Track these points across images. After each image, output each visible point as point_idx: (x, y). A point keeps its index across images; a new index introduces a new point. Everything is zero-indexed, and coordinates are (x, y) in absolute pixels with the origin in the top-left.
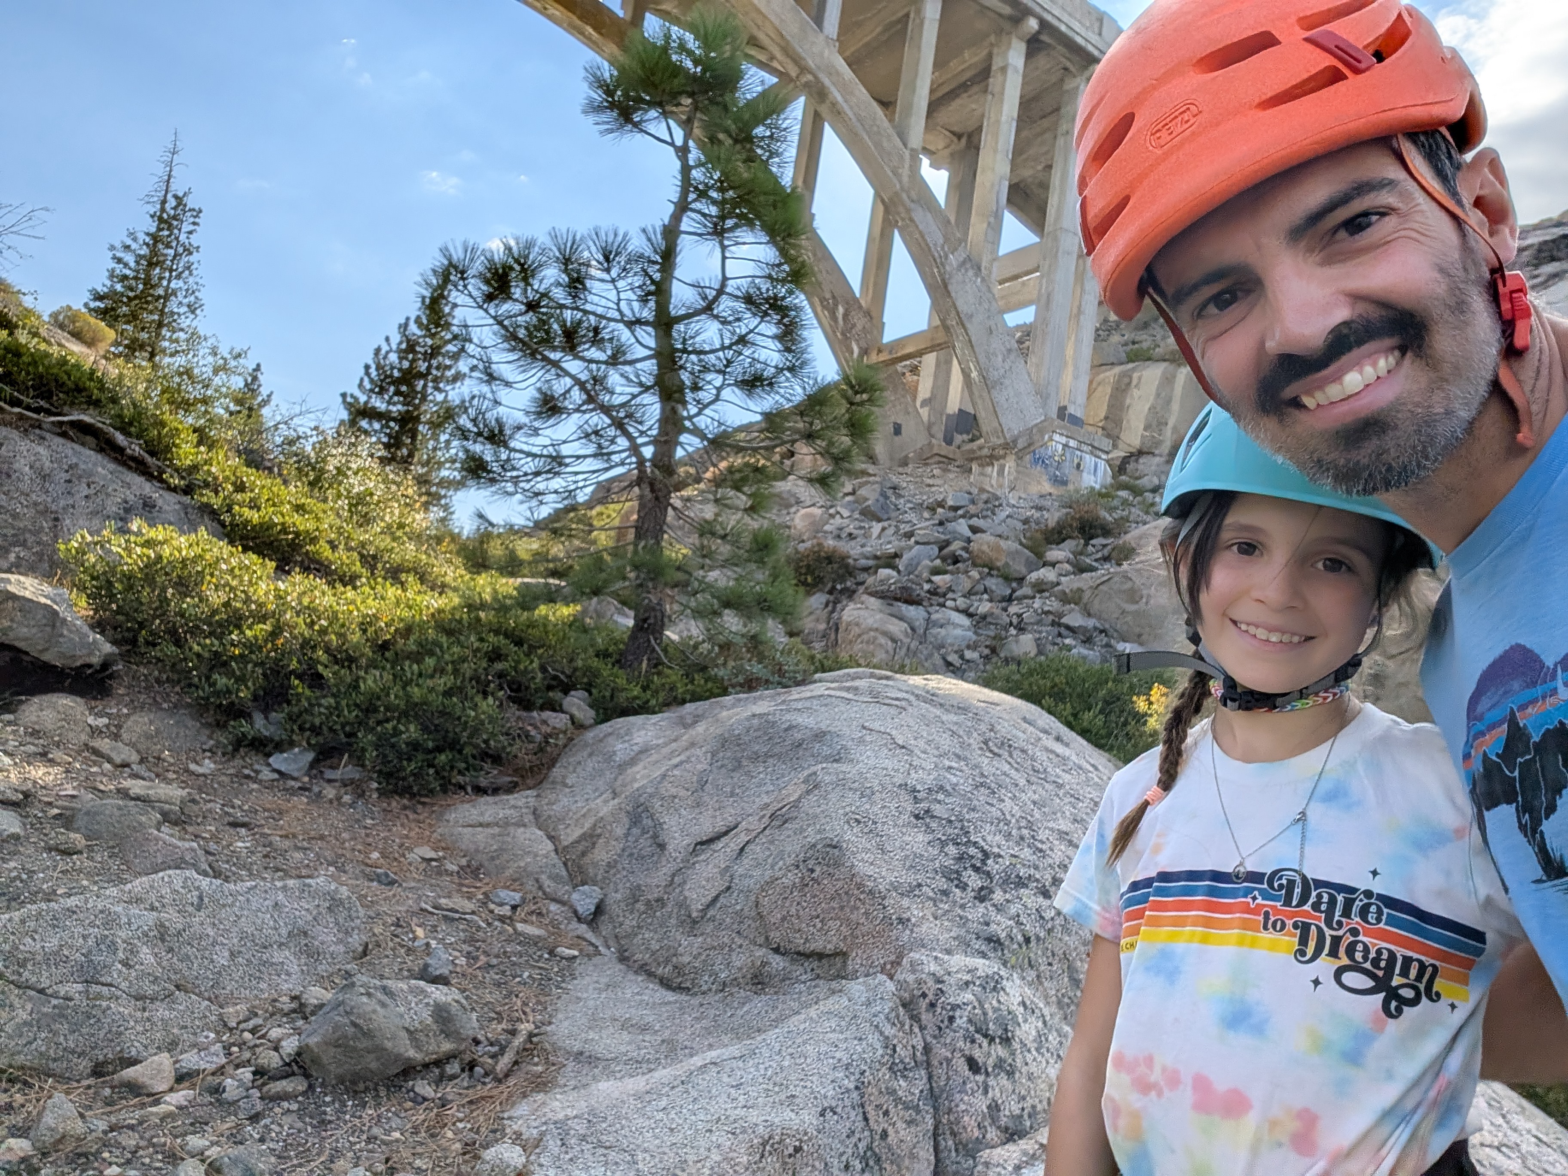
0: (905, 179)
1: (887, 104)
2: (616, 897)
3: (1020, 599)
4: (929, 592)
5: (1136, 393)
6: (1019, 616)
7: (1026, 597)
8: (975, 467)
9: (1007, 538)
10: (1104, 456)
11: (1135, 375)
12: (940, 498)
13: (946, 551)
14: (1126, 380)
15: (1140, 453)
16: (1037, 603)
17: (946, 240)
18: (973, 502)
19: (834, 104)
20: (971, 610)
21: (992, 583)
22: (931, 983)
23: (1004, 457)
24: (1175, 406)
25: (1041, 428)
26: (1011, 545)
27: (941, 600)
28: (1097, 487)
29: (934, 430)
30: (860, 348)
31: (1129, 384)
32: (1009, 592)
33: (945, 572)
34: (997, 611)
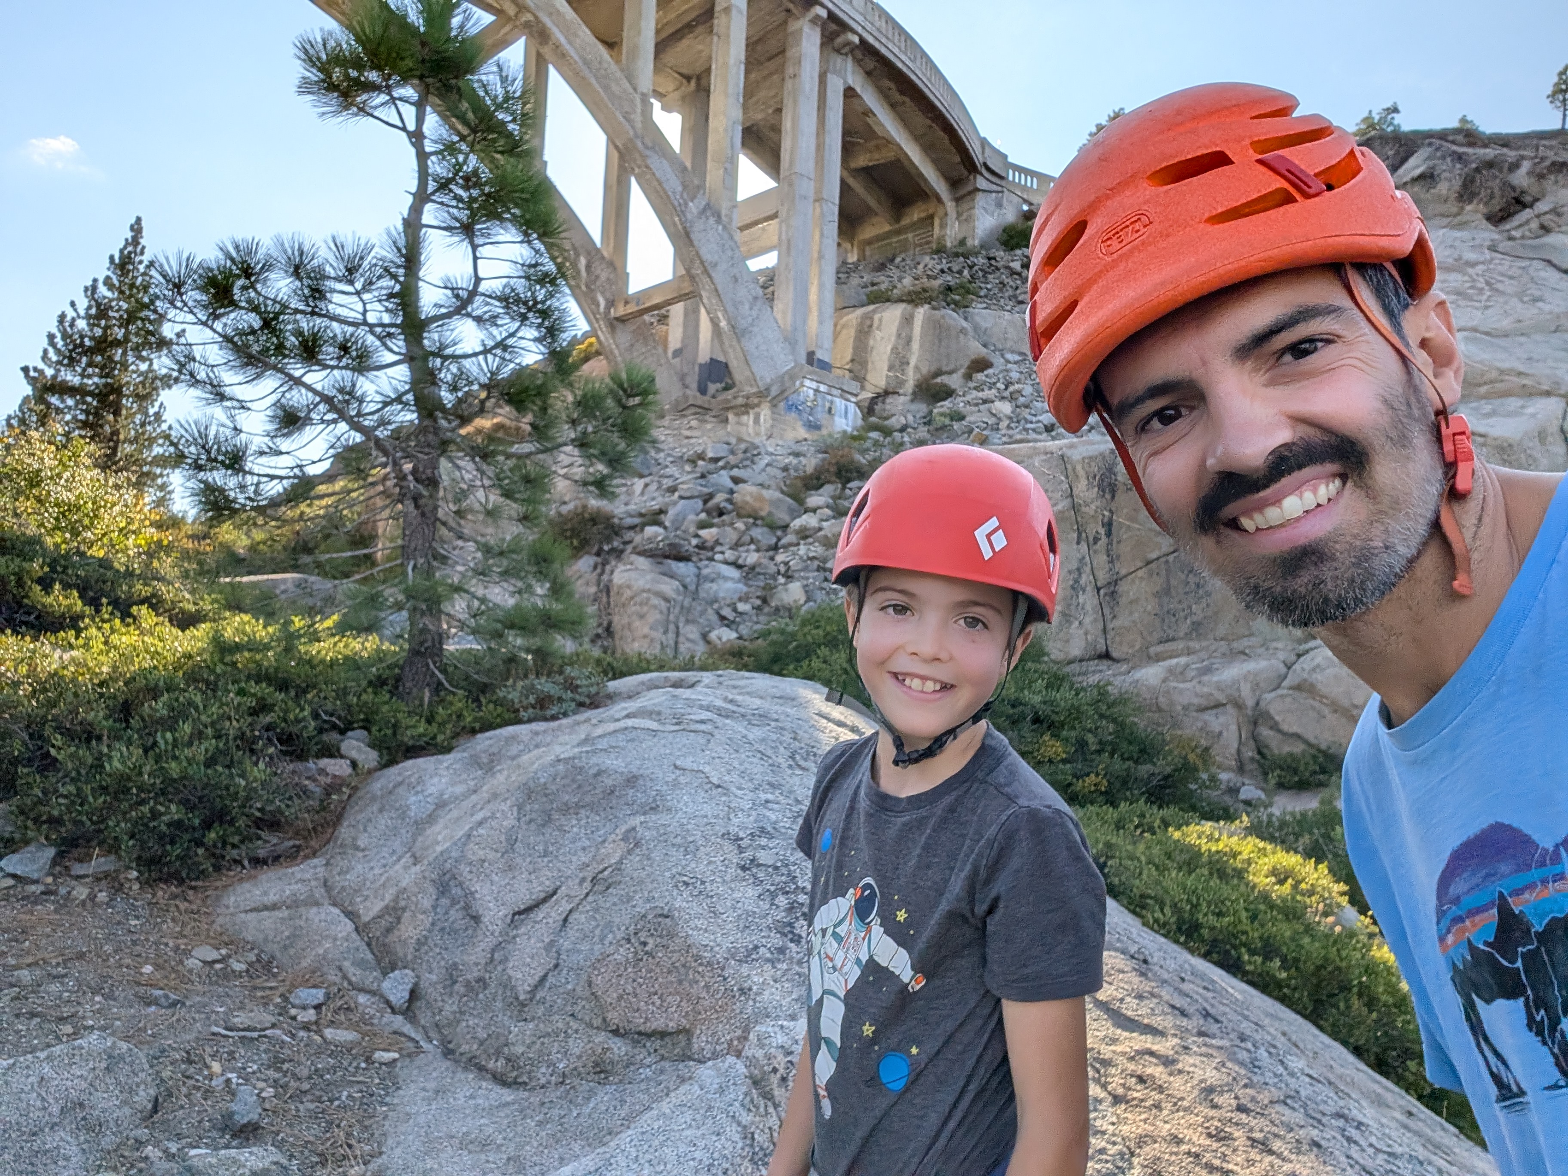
0: (639, 125)
1: (611, 45)
2: (431, 978)
3: (786, 547)
4: (697, 546)
5: (878, 334)
6: (786, 564)
7: (791, 545)
8: (731, 416)
9: (768, 487)
10: (853, 399)
11: (877, 317)
12: (699, 450)
13: (711, 504)
14: (868, 322)
15: (887, 393)
16: (802, 550)
17: (685, 187)
18: (732, 452)
19: (557, 46)
20: (740, 562)
21: (757, 533)
22: (780, 1057)
23: (758, 405)
24: (915, 345)
25: (792, 376)
26: (772, 494)
27: (710, 554)
28: (849, 429)
29: (688, 380)
30: (607, 300)
31: (871, 326)
32: (774, 540)
33: (710, 526)
34: (765, 561)
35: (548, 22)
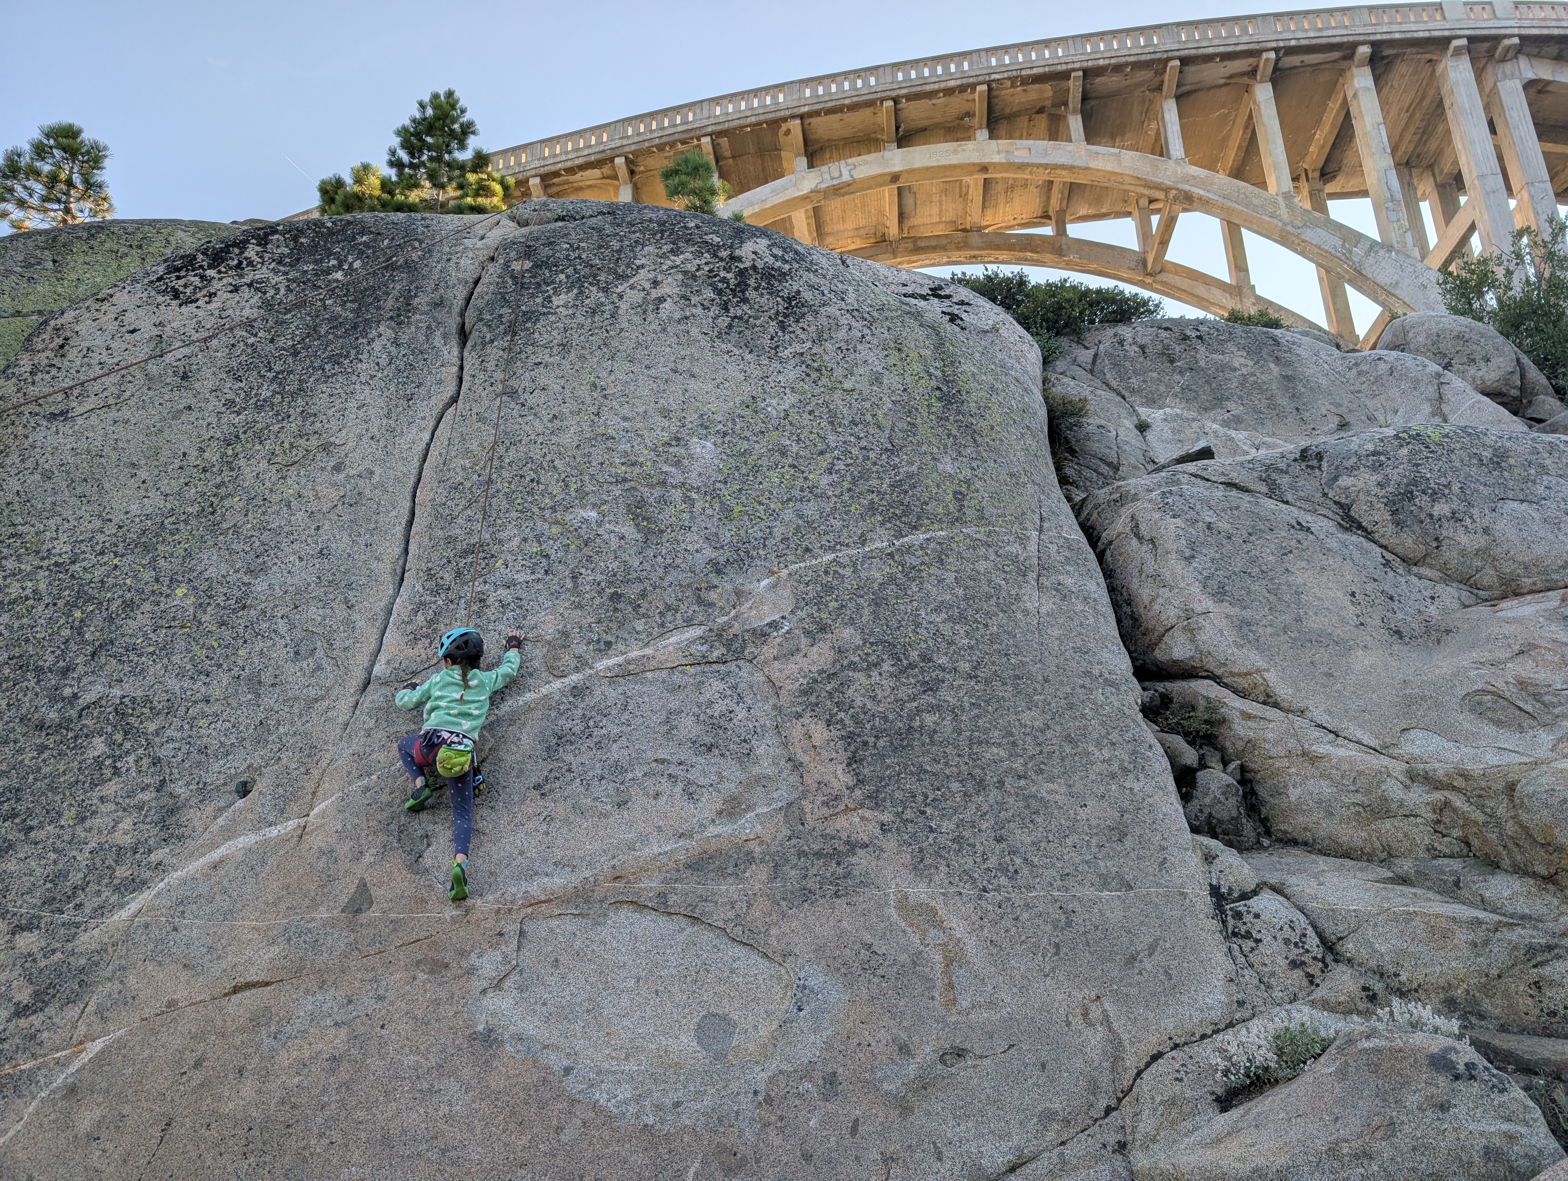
0: (1285, 216)
17: (1344, 239)
35: (1187, 187)
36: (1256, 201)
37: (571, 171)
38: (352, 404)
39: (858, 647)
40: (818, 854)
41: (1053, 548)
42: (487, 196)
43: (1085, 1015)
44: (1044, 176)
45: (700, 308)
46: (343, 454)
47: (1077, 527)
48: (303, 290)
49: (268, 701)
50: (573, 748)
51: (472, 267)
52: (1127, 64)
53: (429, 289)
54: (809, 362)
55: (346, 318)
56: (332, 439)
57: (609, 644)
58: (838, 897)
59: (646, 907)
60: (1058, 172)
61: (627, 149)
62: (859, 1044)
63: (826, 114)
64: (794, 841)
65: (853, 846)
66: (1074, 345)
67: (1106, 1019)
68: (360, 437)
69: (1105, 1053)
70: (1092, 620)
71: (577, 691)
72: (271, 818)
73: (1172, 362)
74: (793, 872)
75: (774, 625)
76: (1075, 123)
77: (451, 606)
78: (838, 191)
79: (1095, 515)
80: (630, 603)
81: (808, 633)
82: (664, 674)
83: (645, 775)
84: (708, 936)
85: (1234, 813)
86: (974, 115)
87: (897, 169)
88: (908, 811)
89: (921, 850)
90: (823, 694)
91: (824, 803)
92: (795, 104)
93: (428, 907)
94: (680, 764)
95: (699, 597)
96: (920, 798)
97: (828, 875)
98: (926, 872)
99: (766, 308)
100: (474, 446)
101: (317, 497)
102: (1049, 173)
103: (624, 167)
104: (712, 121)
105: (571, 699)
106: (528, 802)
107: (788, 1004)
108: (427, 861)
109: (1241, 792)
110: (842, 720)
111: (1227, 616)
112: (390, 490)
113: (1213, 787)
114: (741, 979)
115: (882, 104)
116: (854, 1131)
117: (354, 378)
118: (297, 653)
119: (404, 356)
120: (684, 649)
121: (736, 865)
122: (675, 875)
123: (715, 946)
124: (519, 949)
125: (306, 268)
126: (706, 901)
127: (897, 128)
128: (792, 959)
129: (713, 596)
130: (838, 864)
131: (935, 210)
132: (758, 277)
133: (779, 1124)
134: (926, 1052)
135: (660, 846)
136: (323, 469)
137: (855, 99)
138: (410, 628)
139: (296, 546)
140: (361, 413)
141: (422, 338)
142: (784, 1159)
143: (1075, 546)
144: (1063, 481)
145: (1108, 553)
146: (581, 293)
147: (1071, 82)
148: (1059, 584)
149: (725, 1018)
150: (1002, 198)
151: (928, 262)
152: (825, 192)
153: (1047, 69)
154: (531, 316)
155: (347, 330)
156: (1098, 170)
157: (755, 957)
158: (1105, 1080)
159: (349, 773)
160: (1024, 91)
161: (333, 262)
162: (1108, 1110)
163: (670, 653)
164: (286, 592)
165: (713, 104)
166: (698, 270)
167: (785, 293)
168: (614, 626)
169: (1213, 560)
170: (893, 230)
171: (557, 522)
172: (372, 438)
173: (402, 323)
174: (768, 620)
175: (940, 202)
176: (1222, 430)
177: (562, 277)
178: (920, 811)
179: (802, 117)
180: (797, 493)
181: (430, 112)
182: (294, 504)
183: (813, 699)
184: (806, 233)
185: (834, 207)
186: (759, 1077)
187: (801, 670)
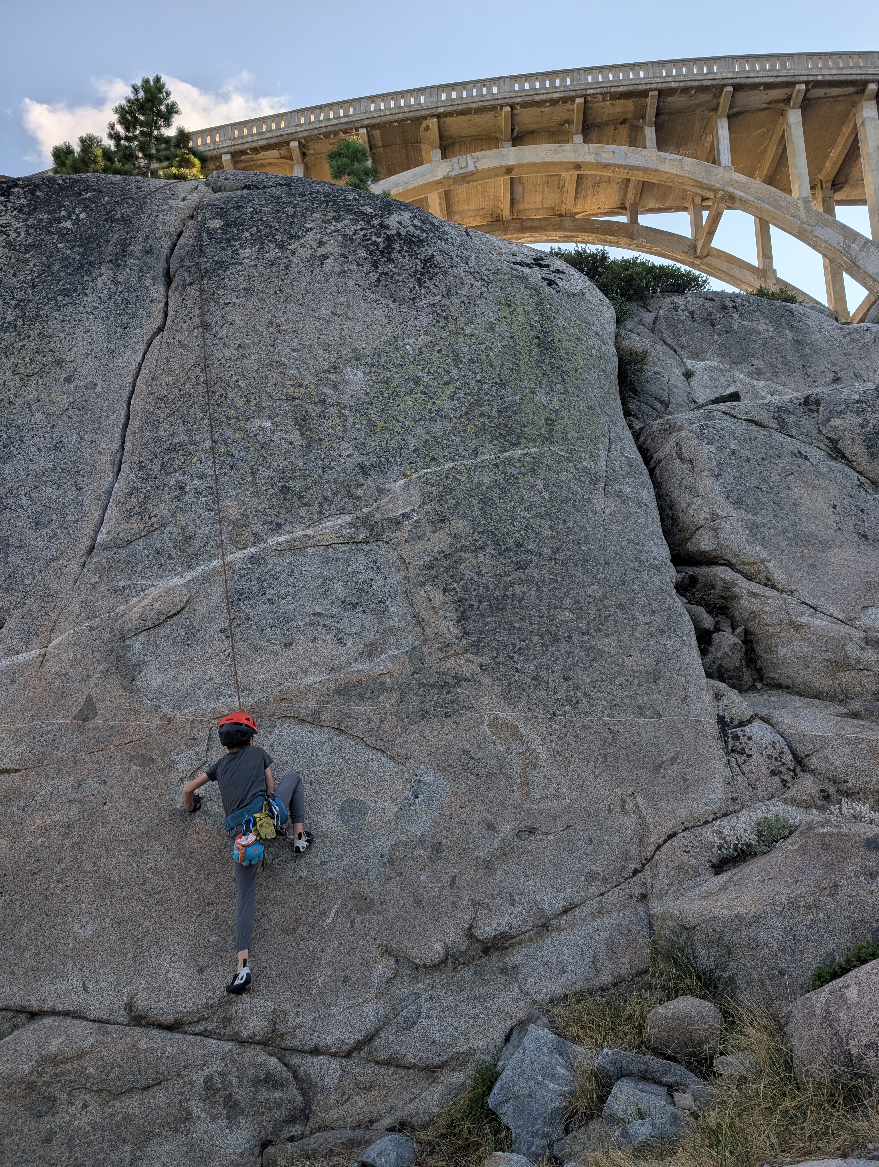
35: (731, 190)
36: (782, 204)
37: (255, 150)
38: (80, 329)
39: (469, 535)
40: (433, 686)
41: (618, 464)
42: (187, 167)
43: (623, 805)
44: (623, 175)
45: (355, 265)
46: (72, 369)
47: (635, 449)
48: (40, 235)
49: (15, 559)
50: (251, 602)
51: (176, 223)
52: (692, 87)
53: (141, 239)
54: (439, 312)
55: (74, 259)
56: (64, 357)
57: (279, 525)
58: (447, 717)
59: (305, 721)
60: (634, 172)
61: (300, 135)
62: (459, 823)
63: (457, 115)
64: (416, 676)
65: (459, 680)
66: (640, 309)
67: (638, 809)
68: (86, 356)
69: (635, 832)
70: (643, 519)
71: (254, 560)
72: (18, 648)
73: (713, 325)
74: (414, 698)
75: (406, 516)
76: (650, 133)
77: (158, 492)
78: (464, 178)
79: (649, 440)
80: (296, 494)
81: (431, 523)
82: (322, 549)
83: (306, 624)
84: (350, 743)
85: (738, 664)
86: (573, 122)
87: (511, 163)
88: (501, 656)
89: (509, 685)
90: (442, 569)
91: (438, 649)
92: (434, 105)
93: (139, 717)
94: (333, 617)
95: (349, 492)
96: (510, 647)
97: (440, 700)
98: (512, 701)
99: (407, 267)
100: (176, 367)
101: (52, 402)
102: (628, 173)
103: (298, 149)
104: (368, 115)
105: (250, 566)
106: (216, 642)
107: (408, 793)
108: (139, 683)
109: (744, 649)
110: (455, 589)
111: (743, 520)
112: (110, 399)
113: (724, 645)
114: (373, 774)
115: (501, 109)
116: (452, 884)
117: (81, 308)
118: (37, 523)
119: (121, 292)
120: (337, 531)
121: (373, 692)
122: (327, 698)
123: (355, 750)
124: (208, 750)
125: (41, 217)
126: (349, 717)
127: (513, 130)
128: (412, 760)
129: (360, 492)
130: (448, 693)
131: (539, 199)
132: (402, 242)
133: (398, 878)
134: (507, 829)
135: (316, 677)
136: (56, 380)
137: (481, 104)
138: (125, 507)
139: (36, 440)
140: (87, 337)
141: (135, 279)
142: (401, 903)
143: (634, 464)
144: (627, 413)
145: (657, 470)
146: (262, 248)
147: (648, 99)
148: (620, 492)
149: (361, 803)
150: (590, 192)
151: (531, 239)
152: (454, 179)
153: (631, 88)
154: (221, 265)
155: (75, 269)
156: (665, 172)
157: (384, 759)
158: (634, 851)
159: (79, 616)
160: (612, 104)
161: (63, 213)
162: (635, 872)
163: (326, 534)
164: (28, 476)
165: (369, 101)
166: (354, 234)
167: (422, 256)
168: (283, 511)
169: (735, 478)
170: (506, 213)
171: (240, 429)
172: (96, 357)
173: (118, 265)
174: (402, 512)
175: (543, 192)
176: (747, 380)
177: (247, 234)
178: (509, 656)
179: (438, 116)
180: (426, 414)
181: (141, 94)
182: (34, 407)
183: (434, 572)
184: (439, 211)
185: (461, 191)
186: (385, 844)
187: (425, 550)
